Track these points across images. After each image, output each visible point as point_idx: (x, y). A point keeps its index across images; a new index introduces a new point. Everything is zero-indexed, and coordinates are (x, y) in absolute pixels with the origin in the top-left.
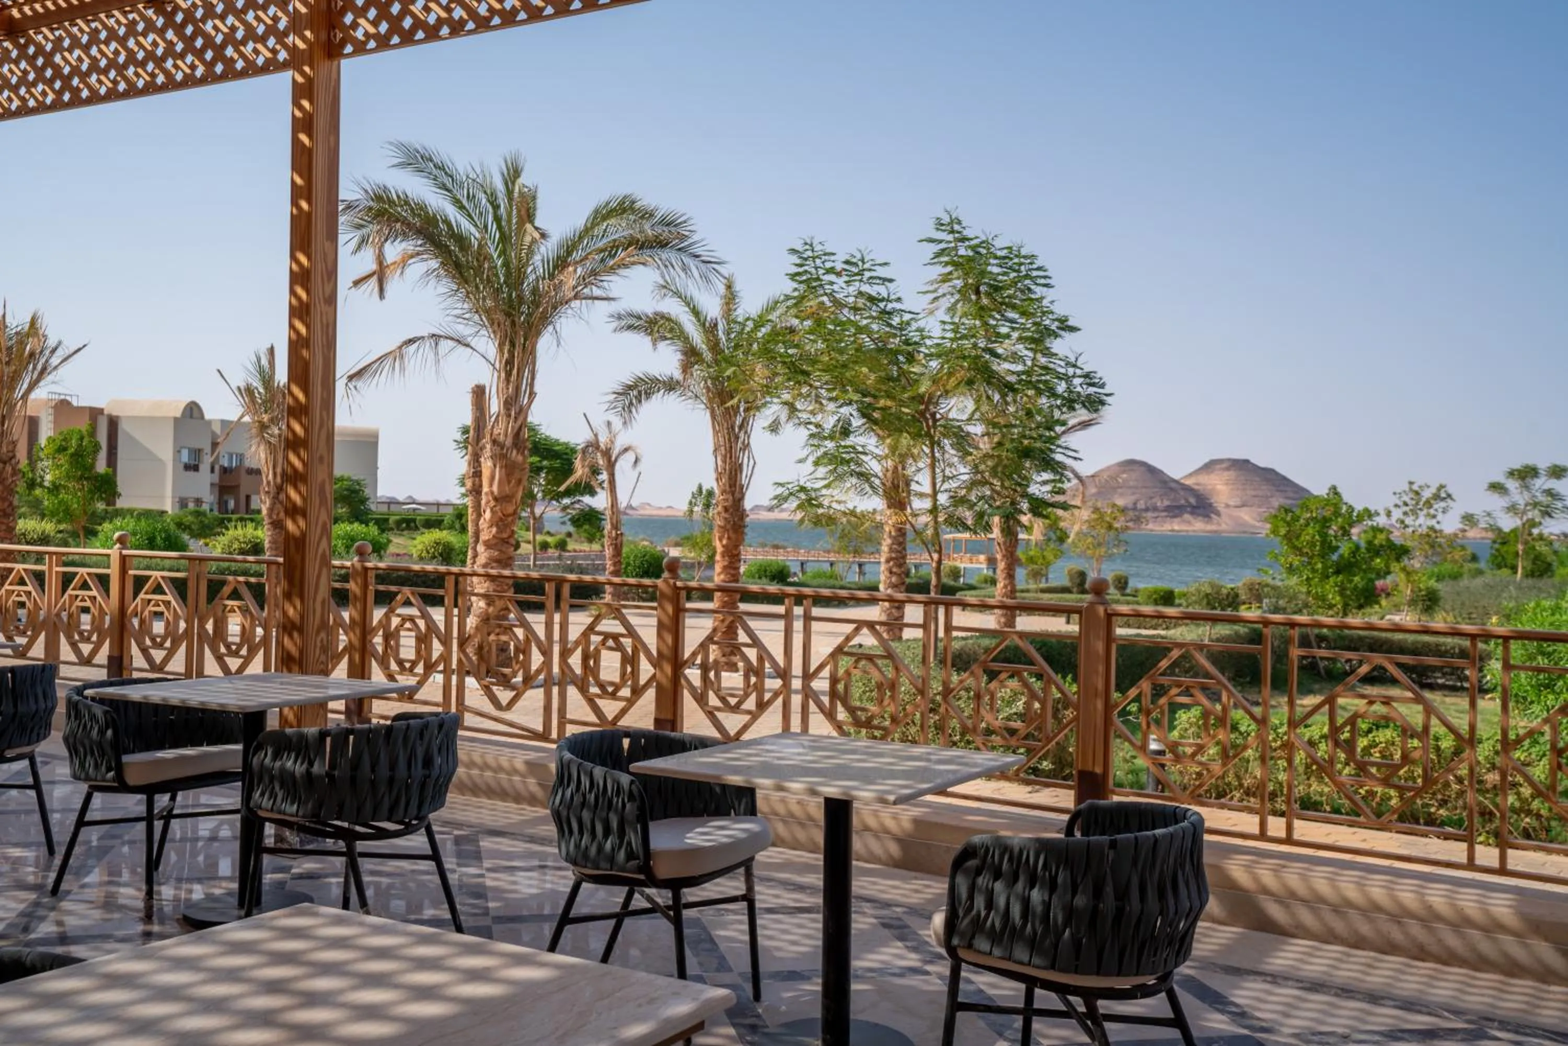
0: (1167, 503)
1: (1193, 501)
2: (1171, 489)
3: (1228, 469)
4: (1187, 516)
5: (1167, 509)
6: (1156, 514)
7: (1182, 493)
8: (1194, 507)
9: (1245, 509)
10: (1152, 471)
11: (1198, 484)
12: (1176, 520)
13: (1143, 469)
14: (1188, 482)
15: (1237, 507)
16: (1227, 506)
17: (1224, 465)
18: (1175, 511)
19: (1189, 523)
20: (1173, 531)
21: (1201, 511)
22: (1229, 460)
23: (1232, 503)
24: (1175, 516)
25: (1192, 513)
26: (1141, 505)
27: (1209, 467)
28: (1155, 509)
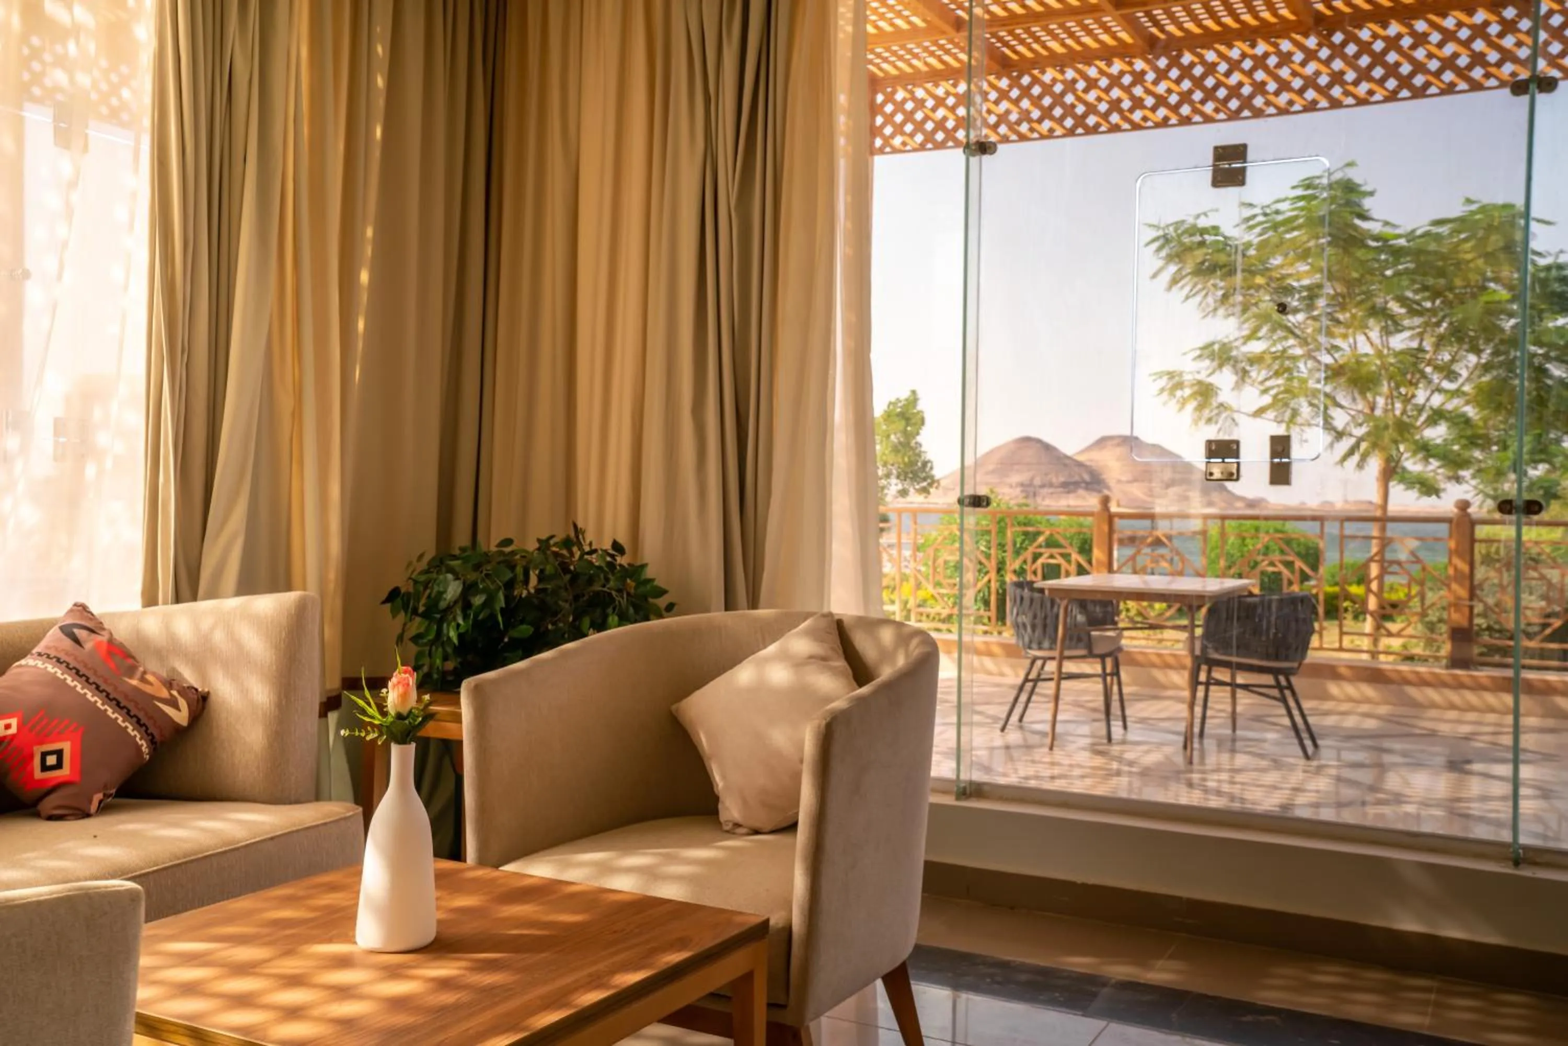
0: (1062, 479)
1: (1087, 477)
2: (1065, 465)
3: (1118, 445)
4: (1081, 492)
5: (1065, 485)
6: (1051, 490)
7: (1076, 469)
8: (1087, 483)
9: (1135, 484)
10: (1047, 448)
11: (1091, 461)
12: (1071, 495)
13: (1038, 445)
14: (1081, 458)
15: (1129, 482)
16: (1119, 481)
17: (1115, 442)
18: (1069, 487)
19: (1084, 498)
20: (1069, 506)
21: (1096, 486)
22: (1120, 437)
23: (1124, 478)
24: (1069, 492)
25: (1087, 489)
26: (1037, 481)
27: (1102, 442)
28: (1051, 485)
